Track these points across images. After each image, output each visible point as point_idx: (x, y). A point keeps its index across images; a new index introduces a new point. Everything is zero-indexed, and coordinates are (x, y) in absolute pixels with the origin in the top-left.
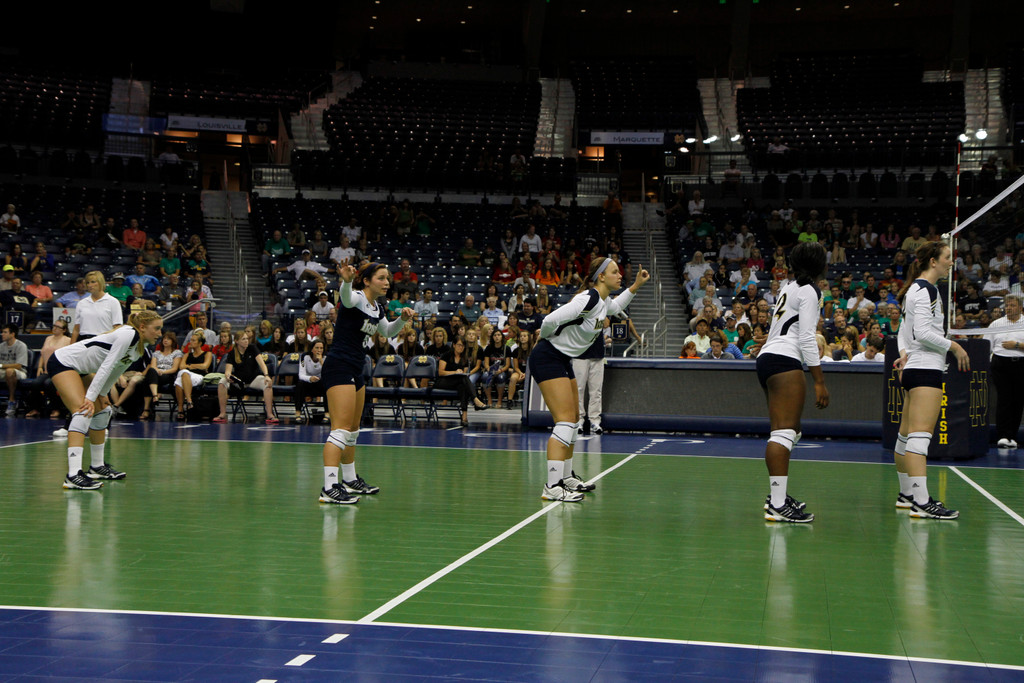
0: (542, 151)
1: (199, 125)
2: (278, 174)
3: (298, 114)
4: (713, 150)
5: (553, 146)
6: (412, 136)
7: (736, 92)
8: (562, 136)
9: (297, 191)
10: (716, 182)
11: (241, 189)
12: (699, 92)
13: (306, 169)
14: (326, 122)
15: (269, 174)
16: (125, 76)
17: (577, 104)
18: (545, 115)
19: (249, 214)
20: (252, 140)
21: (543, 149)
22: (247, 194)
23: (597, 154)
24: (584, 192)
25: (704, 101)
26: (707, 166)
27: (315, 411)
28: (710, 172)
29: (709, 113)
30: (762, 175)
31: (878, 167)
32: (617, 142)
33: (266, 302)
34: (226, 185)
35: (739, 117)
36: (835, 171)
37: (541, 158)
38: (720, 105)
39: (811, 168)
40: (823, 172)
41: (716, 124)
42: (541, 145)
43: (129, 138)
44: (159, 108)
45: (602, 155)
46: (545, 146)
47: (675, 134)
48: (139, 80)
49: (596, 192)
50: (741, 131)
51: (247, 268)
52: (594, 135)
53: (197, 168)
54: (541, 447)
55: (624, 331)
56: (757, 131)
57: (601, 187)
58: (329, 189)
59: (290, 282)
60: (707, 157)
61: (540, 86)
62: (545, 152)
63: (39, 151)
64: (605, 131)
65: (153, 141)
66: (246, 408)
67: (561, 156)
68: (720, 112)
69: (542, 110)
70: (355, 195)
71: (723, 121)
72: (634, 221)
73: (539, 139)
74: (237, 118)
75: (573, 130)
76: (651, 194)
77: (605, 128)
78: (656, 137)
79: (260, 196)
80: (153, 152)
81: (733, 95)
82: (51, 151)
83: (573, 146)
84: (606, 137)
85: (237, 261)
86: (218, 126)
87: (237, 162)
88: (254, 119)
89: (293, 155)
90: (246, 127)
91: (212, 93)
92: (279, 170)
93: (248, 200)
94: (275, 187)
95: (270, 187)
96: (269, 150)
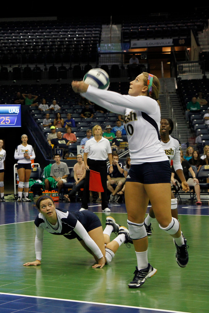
1: (147, 45)
2: (193, 66)
3: (202, 32)
9: (203, 75)
11: (171, 76)
15: (186, 67)
16: (108, 23)
19: (177, 90)
20: (177, 49)
22: (175, 79)
33: (188, 137)
34: (163, 75)
43: (111, 55)
44: (126, 38)
48: (115, 24)
51: (177, 119)
53: (147, 67)
59: (201, 126)
63: (67, 66)
65: (123, 55)
66: (181, 196)
74: (168, 38)
79: (182, 79)
80: (123, 61)
82: (73, 65)
85: (171, 115)
86: (158, 43)
87: (169, 62)
88: (177, 38)
89: (200, 55)
90: (173, 42)
91: (154, 26)
92: (192, 64)
93: (175, 82)
94: (190, 74)
95: (188, 74)
96: (186, 53)
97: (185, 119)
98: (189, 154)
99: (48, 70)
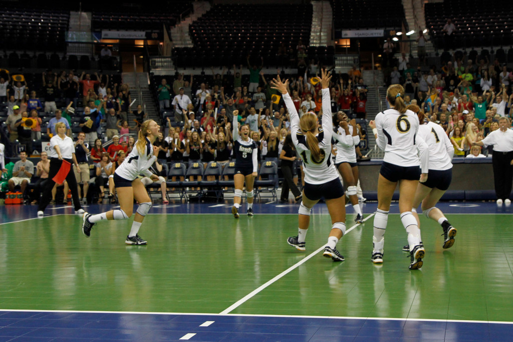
0: (314, 43)
1: (119, 36)
2: (165, 62)
3: (175, 27)
4: (411, 39)
5: (320, 39)
6: (240, 37)
7: (424, 5)
8: (325, 34)
9: (176, 71)
10: (414, 57)
11: (144, 71)
12: (402, 6)
13: (181, 58)
14: (191, 31)
15: (159, 62)
16: (77, 10)
17: (333, 15)
18: (315, 22)
19: (149, 85)
20: (149, 43)
21: (315, 41)
22: (148, 74)
23: (346, 43)
24: (339, 65)
25: (406, 11)
26: (409, 48)
27: (190, 196)
28: (411, 51)
29: (409, 17)
30: (441, 52)
31: (506, 45)
32: (357, 36)
34: (135, 69)
35: (426, 20)
36: (482, 48)
37: (313, 47)
38: (416, 13)
39: (468, 47)
40: (476, 49)
41: (413, 24)
42: (313, 40)
43: (80, 45)
44: (97, 27)
45: (348, 43)
46: (316, 40)
47: (390, 31)
48: (85, 11)
49: (346, 65)
50: (428, 27)
52: (344, 32)
53: (119, 60)
54: (320, 212)
55: (365, 144)
56: (437, 27)
57: (349, 62)
58: (194, 69)
60: (409, 43)
61: (311, 6)
62: (316, 43)
63: (31, 54)
64: (350, 30)
65: (94, 46)
67: (325, 45)
68: (415, 17)
69: (314, 19)
70: (208, 72)
71: (417, 22)
72: (368, 81)
73: (312, 36)
74: (140, 31)
75: (332, 30)
76: (377, 65)
77: (350, 27)
78: (379, 33)
79: (155, 74)
80: (94, 52)
81: (422, 7)
82: (38, 54)
83: (332, 39)
84: (351, 33)
86: (130, 35)
87: (141, 55)
88: (150, 31)
89: (173, 51)
90: (146, 35)
91: (126, 17)
92: (165, 59)
93: (148, 77)
94: (163, 69)
95: (160, 69)
96: (159, 48)
99: (8, 57)
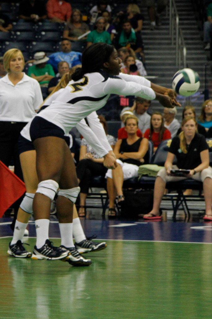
51: (186, 39)
66: (189, 203)
85: (173, 31)
97: (202, 39)
98: (207, 116)
